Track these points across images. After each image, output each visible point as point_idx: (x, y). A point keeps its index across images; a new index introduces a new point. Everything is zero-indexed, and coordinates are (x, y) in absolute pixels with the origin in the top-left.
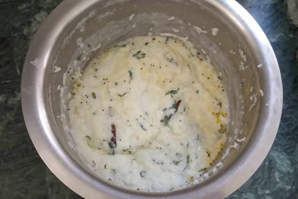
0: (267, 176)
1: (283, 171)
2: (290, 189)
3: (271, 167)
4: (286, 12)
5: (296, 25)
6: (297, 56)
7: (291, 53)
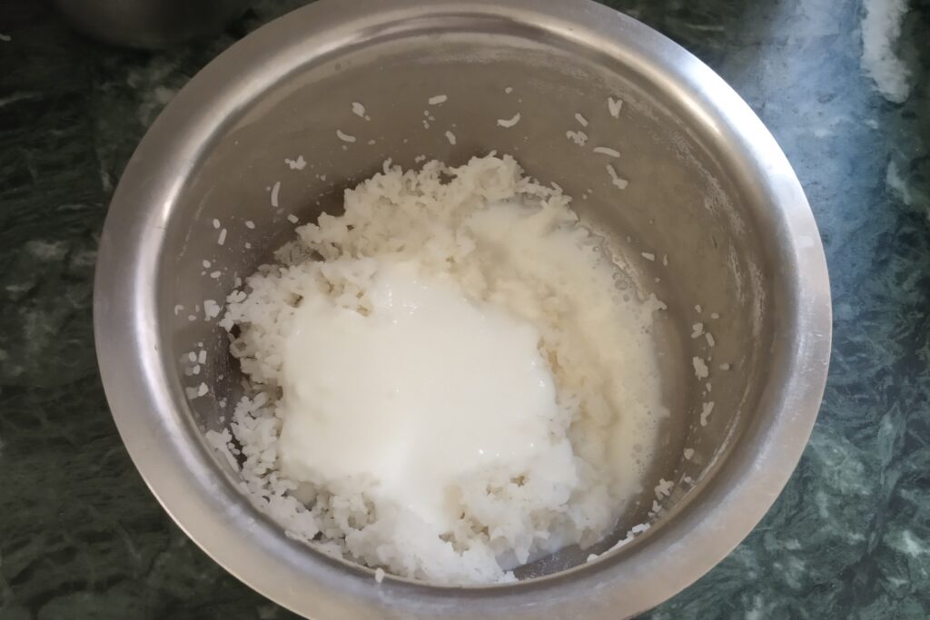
0: (793, 502)
1: (840, 491)
2: (861, 542)
3: (805, 475)
4: (858, 58)
5: (888, 94)
6: (889, 177)
7: (871, 168)
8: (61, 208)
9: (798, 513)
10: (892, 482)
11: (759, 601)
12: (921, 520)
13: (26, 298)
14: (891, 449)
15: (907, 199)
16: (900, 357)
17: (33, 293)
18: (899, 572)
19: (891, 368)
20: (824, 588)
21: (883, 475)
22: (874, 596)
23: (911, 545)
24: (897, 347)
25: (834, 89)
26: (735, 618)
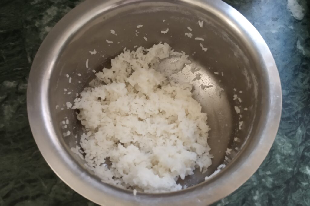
0: (268, 158)
1: (284, 154)
2: (292, 171)
3: (272, 149)
4: (286, 5)
5: (296, 17)
6: (297, 46)
7: (291, 43)
8: (14, 69)
9: (269, 162)
10: (302, 150)
11: (257, 192)
13: (4, 101)
14: (301, 139)
15: (304, 53)
16: (303, 107)
17: (6, 99)
18: (305, 181)
19: (300, 111)
20: (279, 187)
21: (298, 148)
22: (297, 189)
23: (309, 171)
24: (302, 104)
25: (278, 16)
26: (249, 199)
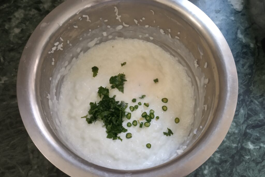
2: (236, 147)
5: (236, 9)
6: (238, 34)
7: (233, 32)
10: (244, 128)
11: (207, 167)
12: (253, 138)
14: (243, 117)
15: (244, 41)
16: (244, 90)
18: (248, 155)
19: (242, 93)
20: (226, 161)
21: (241, 126)
22: (241, 162)
23: (251, 146)
24: (243, 87)
25: (220, 8)
26: (200, 173)
